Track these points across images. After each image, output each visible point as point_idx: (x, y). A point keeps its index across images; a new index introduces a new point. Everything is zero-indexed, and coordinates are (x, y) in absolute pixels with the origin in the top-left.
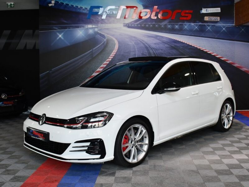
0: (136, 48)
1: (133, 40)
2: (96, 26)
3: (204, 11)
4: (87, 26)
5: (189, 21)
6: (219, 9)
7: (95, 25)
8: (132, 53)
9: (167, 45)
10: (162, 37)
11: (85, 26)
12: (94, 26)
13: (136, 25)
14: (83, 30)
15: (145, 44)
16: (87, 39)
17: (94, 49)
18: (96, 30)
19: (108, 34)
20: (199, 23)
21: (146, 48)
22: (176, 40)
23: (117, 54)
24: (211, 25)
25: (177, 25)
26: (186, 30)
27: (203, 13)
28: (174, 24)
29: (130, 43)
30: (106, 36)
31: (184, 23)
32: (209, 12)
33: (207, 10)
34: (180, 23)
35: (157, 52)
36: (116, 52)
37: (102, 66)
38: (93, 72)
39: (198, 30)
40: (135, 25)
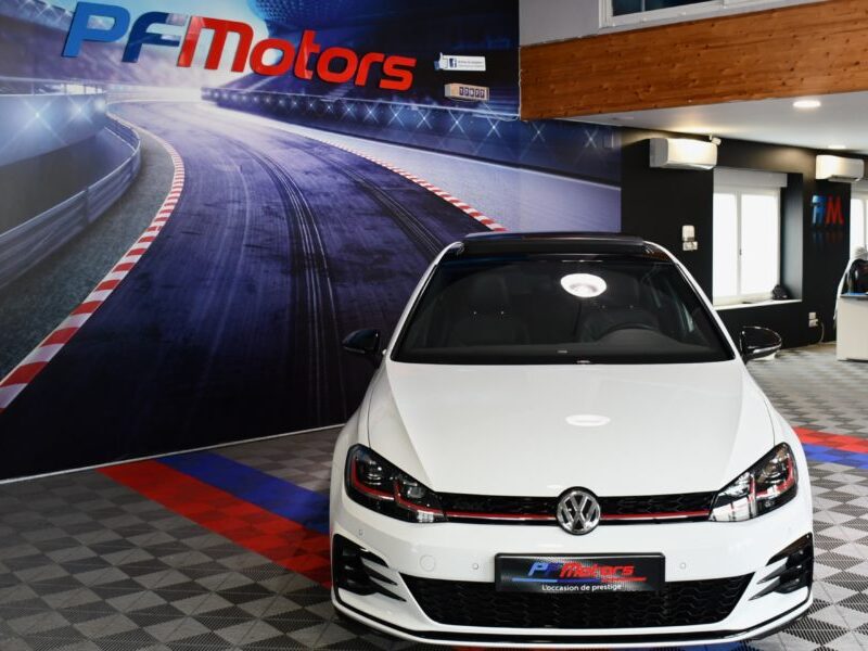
0: (245, 185)
1: (235, 157)
2: (100, 91)
3: (444, 63)
4: (62, 86)
5: (405, 95)
6: (482, 59)
7: (96, 87)
8: (231, 205)
9: (341, 179)
10: (328, 147)
11: (55, 87)
12: (91, 90)
13: (244, 98)
14: (48, 104)
15: (276, 172)
16: (63, 144)
17: (90, 188)
18: (101, 106)
19: (144, 128)
20: (430, 103)
21: (280, 186)
22: (369, 161)
23: (181, 209)
24: (462, 112)
25: (371, 104)
26: (395, 126)
27: (442, 70)
28: (362, 103)
29: (226, 168)
30: (138, 137)
31: (391, 99)
32: (458, 68)
33: (451, 60)
34: (380, 101)
35: (312, 203)
36: (176, 201)
37: (124, 260)
38: (91, 285)
39: (431, 127)
40: (241, 95)
